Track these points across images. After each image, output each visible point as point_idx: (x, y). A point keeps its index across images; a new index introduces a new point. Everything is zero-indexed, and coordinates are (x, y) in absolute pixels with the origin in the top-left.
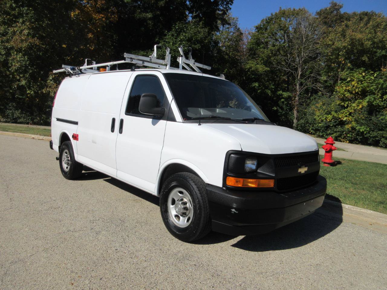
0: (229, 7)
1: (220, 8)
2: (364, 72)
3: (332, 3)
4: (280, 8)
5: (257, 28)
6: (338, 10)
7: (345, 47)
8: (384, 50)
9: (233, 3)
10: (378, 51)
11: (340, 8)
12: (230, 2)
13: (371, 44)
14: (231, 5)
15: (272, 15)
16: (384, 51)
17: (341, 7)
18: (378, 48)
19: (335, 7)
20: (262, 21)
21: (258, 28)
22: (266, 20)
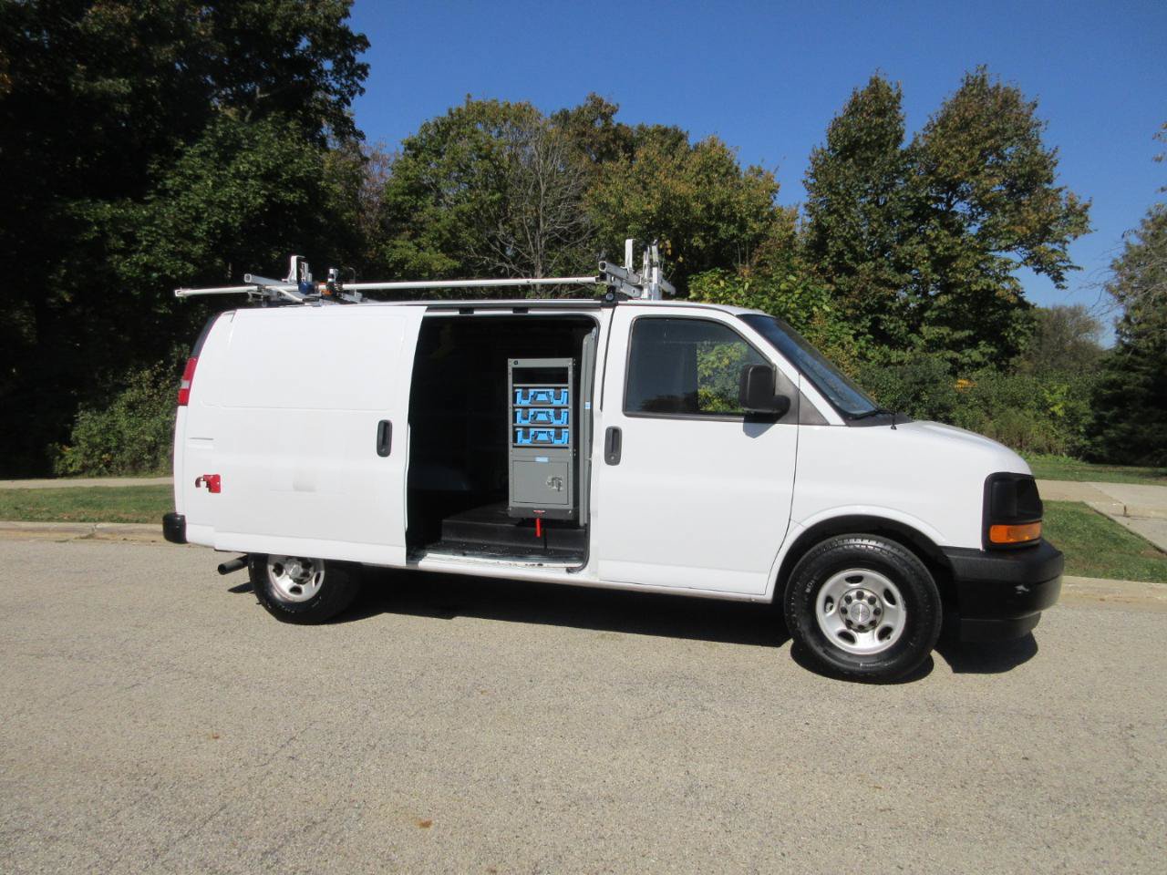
0: (354, 83)
1: (330, 84)
2: (723, 279)
3: (593, 98)
4: (469, 96)
5: (410, 146)
6: (606, 117)
7: (646, 213)
8: (734, 224)
9: (366, 74)
10: (721, 225)
11: (612, 113)
12: (360, 72)
13: (703, 209)
14: (362, 79)
15: (451, 114)
16: (732, 226)
17: (614, 111)
18: (720, 218)
19: (602, 110)
20: (425, 128)
21: (413, 148)
22: (436, 124)
